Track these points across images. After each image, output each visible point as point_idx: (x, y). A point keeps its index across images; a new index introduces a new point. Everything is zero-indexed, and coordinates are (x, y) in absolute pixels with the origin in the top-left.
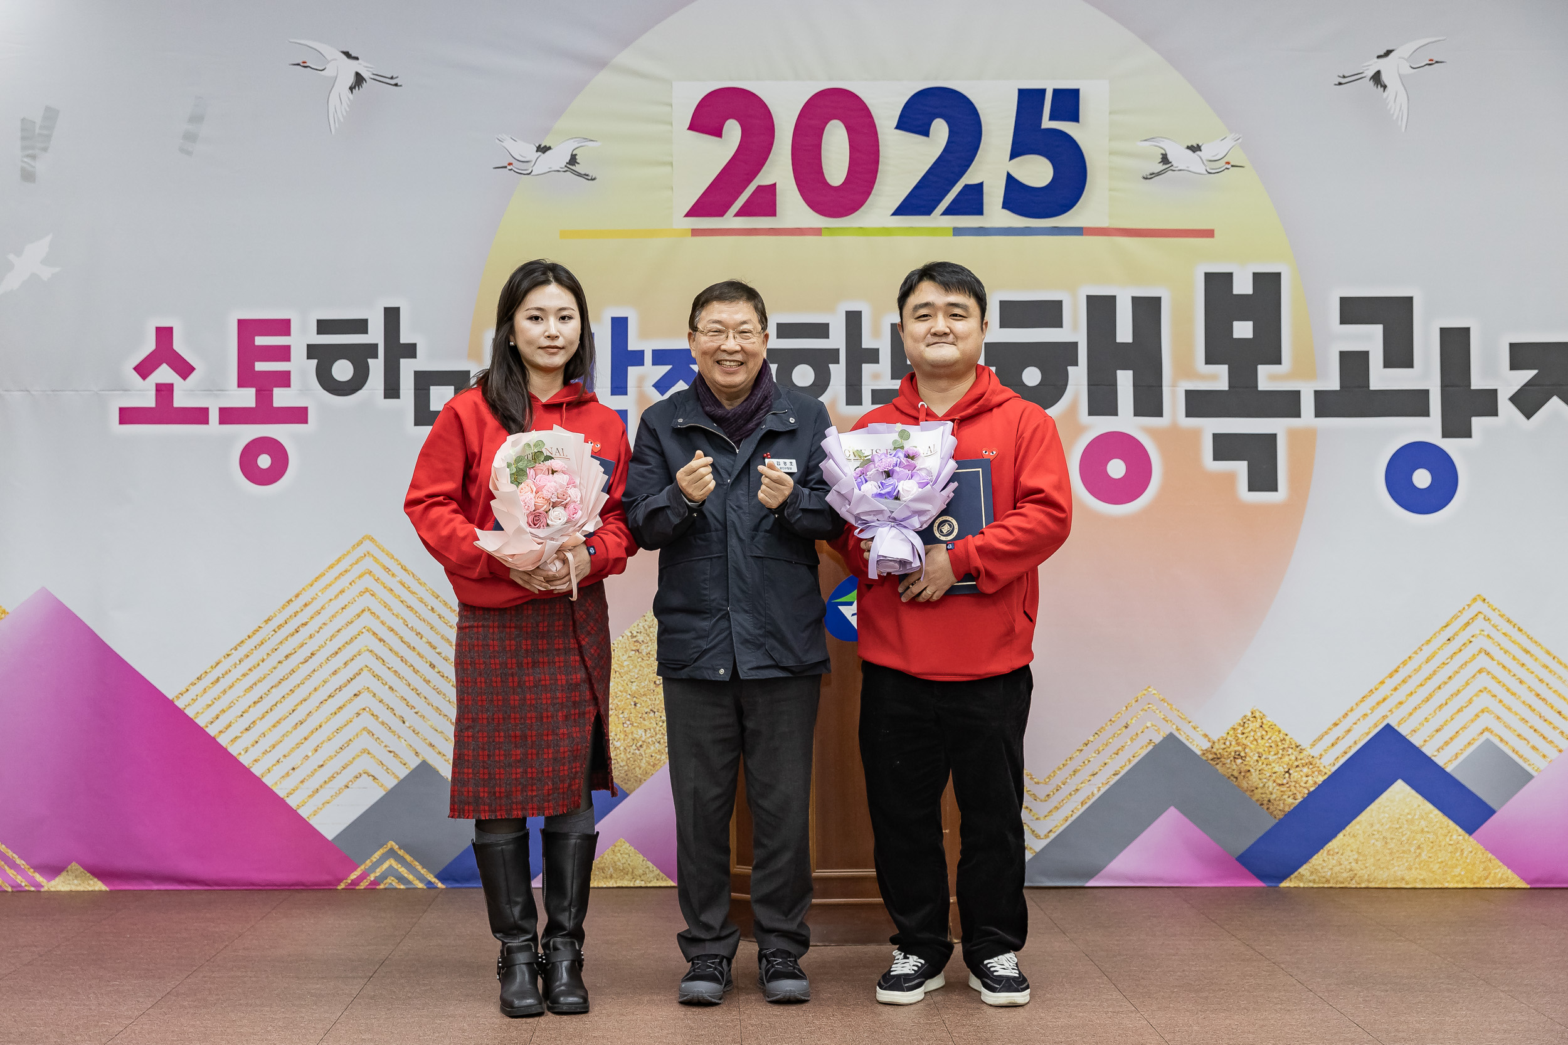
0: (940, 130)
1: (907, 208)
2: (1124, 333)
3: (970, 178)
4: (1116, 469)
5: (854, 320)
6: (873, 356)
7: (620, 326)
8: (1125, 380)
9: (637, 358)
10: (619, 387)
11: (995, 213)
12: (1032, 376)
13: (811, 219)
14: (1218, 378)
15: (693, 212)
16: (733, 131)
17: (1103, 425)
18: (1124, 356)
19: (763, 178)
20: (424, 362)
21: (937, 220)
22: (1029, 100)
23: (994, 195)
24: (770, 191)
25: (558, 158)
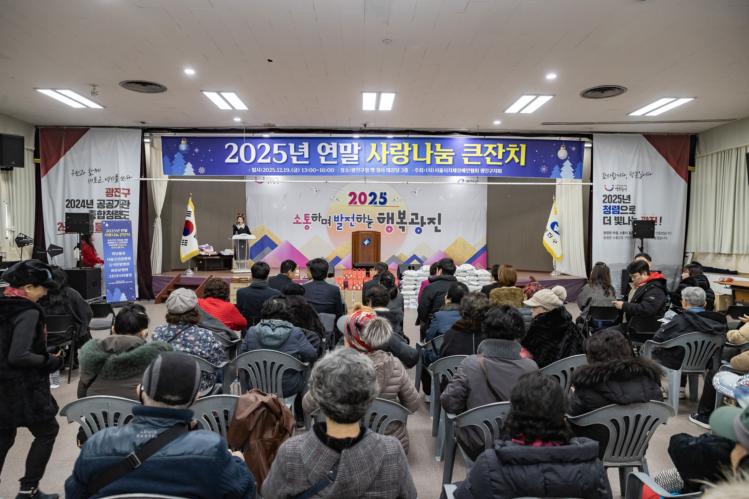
0: (373, 196)
1: (369, 204)
2: (390, 216)
3: (375, 201)
4: (389, 229)
5: (364, 214)
6: (366, 218)
7: (341, 215)
8: (390, 221)
9: (343, 218)
10: (341, 221)
11: (378, 204)
12: (381, 220)
13: (361, 205)
14: (399, 221)
15: (349, 204)
16: (353, 196)
17: (388, 225)
18: (390, 218)
19: (355, 201)
20: (322, 218)
21: (372, 205)
22: (381, 193)
23: (378, 203)
24: (356, 202)
25: (336, 198)
